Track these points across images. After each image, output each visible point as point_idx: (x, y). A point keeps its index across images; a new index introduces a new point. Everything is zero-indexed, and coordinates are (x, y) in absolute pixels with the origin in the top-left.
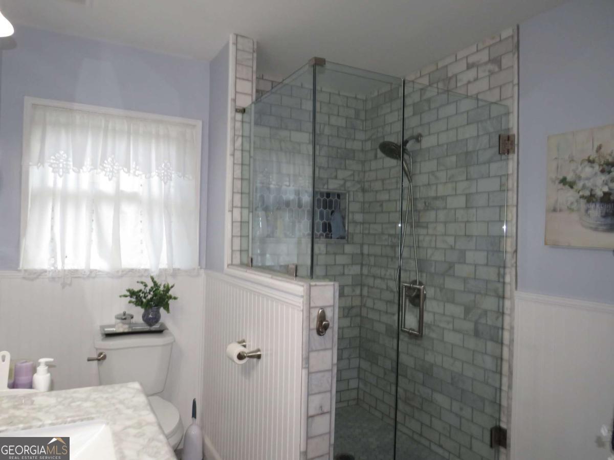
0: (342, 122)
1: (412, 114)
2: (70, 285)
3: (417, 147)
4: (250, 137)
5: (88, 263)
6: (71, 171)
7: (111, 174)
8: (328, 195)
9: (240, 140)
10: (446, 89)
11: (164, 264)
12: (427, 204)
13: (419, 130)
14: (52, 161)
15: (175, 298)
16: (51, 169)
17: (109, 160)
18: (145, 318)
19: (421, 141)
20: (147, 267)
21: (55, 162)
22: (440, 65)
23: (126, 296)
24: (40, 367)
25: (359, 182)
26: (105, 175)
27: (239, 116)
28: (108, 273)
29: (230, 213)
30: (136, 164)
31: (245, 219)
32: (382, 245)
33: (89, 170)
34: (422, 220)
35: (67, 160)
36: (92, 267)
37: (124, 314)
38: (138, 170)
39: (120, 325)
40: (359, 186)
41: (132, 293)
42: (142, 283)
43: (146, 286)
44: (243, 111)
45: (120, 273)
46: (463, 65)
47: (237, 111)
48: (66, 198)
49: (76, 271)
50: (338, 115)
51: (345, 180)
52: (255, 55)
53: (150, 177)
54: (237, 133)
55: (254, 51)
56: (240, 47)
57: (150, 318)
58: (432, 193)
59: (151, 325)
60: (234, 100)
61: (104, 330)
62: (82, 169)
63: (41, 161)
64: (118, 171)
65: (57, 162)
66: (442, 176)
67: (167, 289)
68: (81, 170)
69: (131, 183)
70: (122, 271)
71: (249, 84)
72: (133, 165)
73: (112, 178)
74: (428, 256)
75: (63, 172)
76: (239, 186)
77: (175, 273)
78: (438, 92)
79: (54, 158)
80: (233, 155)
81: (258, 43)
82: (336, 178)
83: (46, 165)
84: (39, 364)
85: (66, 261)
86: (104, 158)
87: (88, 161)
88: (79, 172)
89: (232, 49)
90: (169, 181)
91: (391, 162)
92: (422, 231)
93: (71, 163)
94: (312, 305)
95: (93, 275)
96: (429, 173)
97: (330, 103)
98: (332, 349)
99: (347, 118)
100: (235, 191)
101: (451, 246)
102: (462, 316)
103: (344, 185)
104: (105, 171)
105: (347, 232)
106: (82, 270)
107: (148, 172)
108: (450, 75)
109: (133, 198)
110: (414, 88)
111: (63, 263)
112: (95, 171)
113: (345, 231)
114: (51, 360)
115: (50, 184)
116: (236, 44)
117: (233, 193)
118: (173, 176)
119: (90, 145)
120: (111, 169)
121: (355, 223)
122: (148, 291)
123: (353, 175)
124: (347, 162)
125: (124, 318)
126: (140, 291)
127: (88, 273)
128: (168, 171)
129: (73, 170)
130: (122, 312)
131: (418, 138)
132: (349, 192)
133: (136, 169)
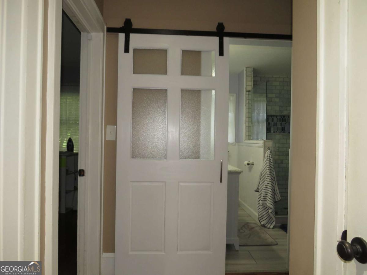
4: (251, 99)
8: (284, 116)
9: (248, 100)
27: (247, 93)
29: (245, 124)
31: (250, 125)
44: (249, 91)
47: (247, 91)
52: (252, 73)
55: (252, 71)
56: (247, 71)
60: (246, 88)
71: (251, 82)
76: (248, 115)
80: (246, 105)
81: (253, 68)
89: (245, 72)
94: (266, 146)
116: (246, 70)
117: (246, 117)
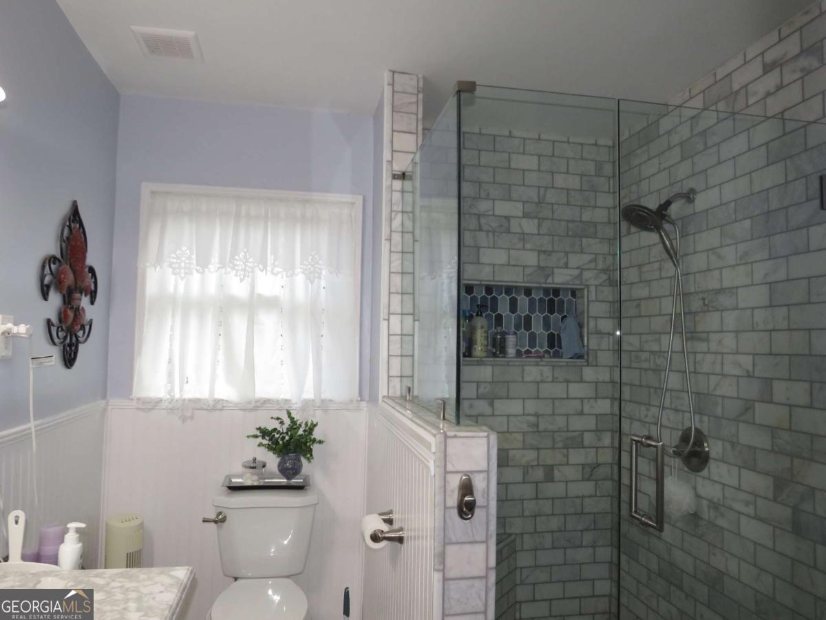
0: (574, 182)
1: (679, 158)
2: (192, 418)
3: (689, 210)
4: (413, 212)
5: (212, 391)
6: (194, 272)
7: (243, 273)
8: (556, 292)
9: (399, 217)
10: (730, 110)
11: (309, 394)
12: (706, 302)
13: (691, 184)
14: (172, 260)
15: (320, 442)
16: (171, 270)
17: (241, 256)
18: (280, 468)
19: (694, 199)
20: (288, 396)
21: (175, 261)
22: (721, 73)
23: (256, 437)
24: (68, 534)
25: (604, 271)
26: (236, 275)
27: (398, 184)
28: (236, 404)
29: (385, 323)
30: (275, 260)
31: (408, 330)
32: (640, 369)
33: (216, 269)
34: (699, 329)
35: (189, 258)
36: (218, 396)
37: (255, 460)
38: (277, 266)
39: (248, 475)
40: (605, 277)
41: (264, 433)
42: (278, 419)
43: (282, 423)
44: (403, 176)
45: (253, 405)
46: (756, 69)
47: (395, 177)
48: (188, 307)
49: (198, 401)
50: (568, 173)
51: (581, 269)
52: (421, 96)
53: (293, 274)
54: (395, 208)
55: (419, 92)
56: (397, 88)
57: (287, 469)
58: (714, 284)
59: (288, 478)
60: (391, 162)
61: (231, 481)
62: (207, 268)
63: (159, 261)
64: (253, 268)
65: (179, 261)
66: (730, 254)
67: (311, 429)
68: (206, 270)
69: (269, 284)
70: (256, 401)
71: (412, 138)
72: (270, 258)
73: (244, 279)
74: (711, 388)
75: (186, 273)
76: (399, 284)
77: (325, 405)
78: (718, 118)
79: (174, 256)
80: (390, 239)
81: (424, 79)
82: (566, 266)
83: (166, 264)
84: (66, 531)
85: (186, 387)
86: (234, 252)
87: (215, 259)
88: (203, 273)
89: (386, 92)
90: (316, 280)
91: (651, 238)
92: (702, 346)
93: (194, 262)
94: (450, 468)
95: (219, 407)
96: (708, 250)
97: (553, 156)
98: (486, 542)
99: (582, 175)
100: (391, 291)
101: (748, 371)
102: (770, 496)
103: (580, 276)
104: (236, 270)
105: (586, 348)
106: (206, 399)
107: (290, 269)
108: (736, 87)
109: (271, 303)
110: (680, 116)
111: (181, 390)
112: (223, 270)
113: (584, 346)
114: (82, 525)
115: (171, 289)
116: (392, 84)
117: (390, 293)
118: (324, 272)
119: (218, 237)
120: (243, 267)
121: (598, 333)
122: (285, 431)
123: (595, 260)
124: (584, 240)
125: (254, 465)
126: (275, 430)
127: (212, 403)
128: (316, 266)
129: (198, 271)
130: (251, 459)
131: (689, 196)
132: (588, 286)
133: (274, 266)
